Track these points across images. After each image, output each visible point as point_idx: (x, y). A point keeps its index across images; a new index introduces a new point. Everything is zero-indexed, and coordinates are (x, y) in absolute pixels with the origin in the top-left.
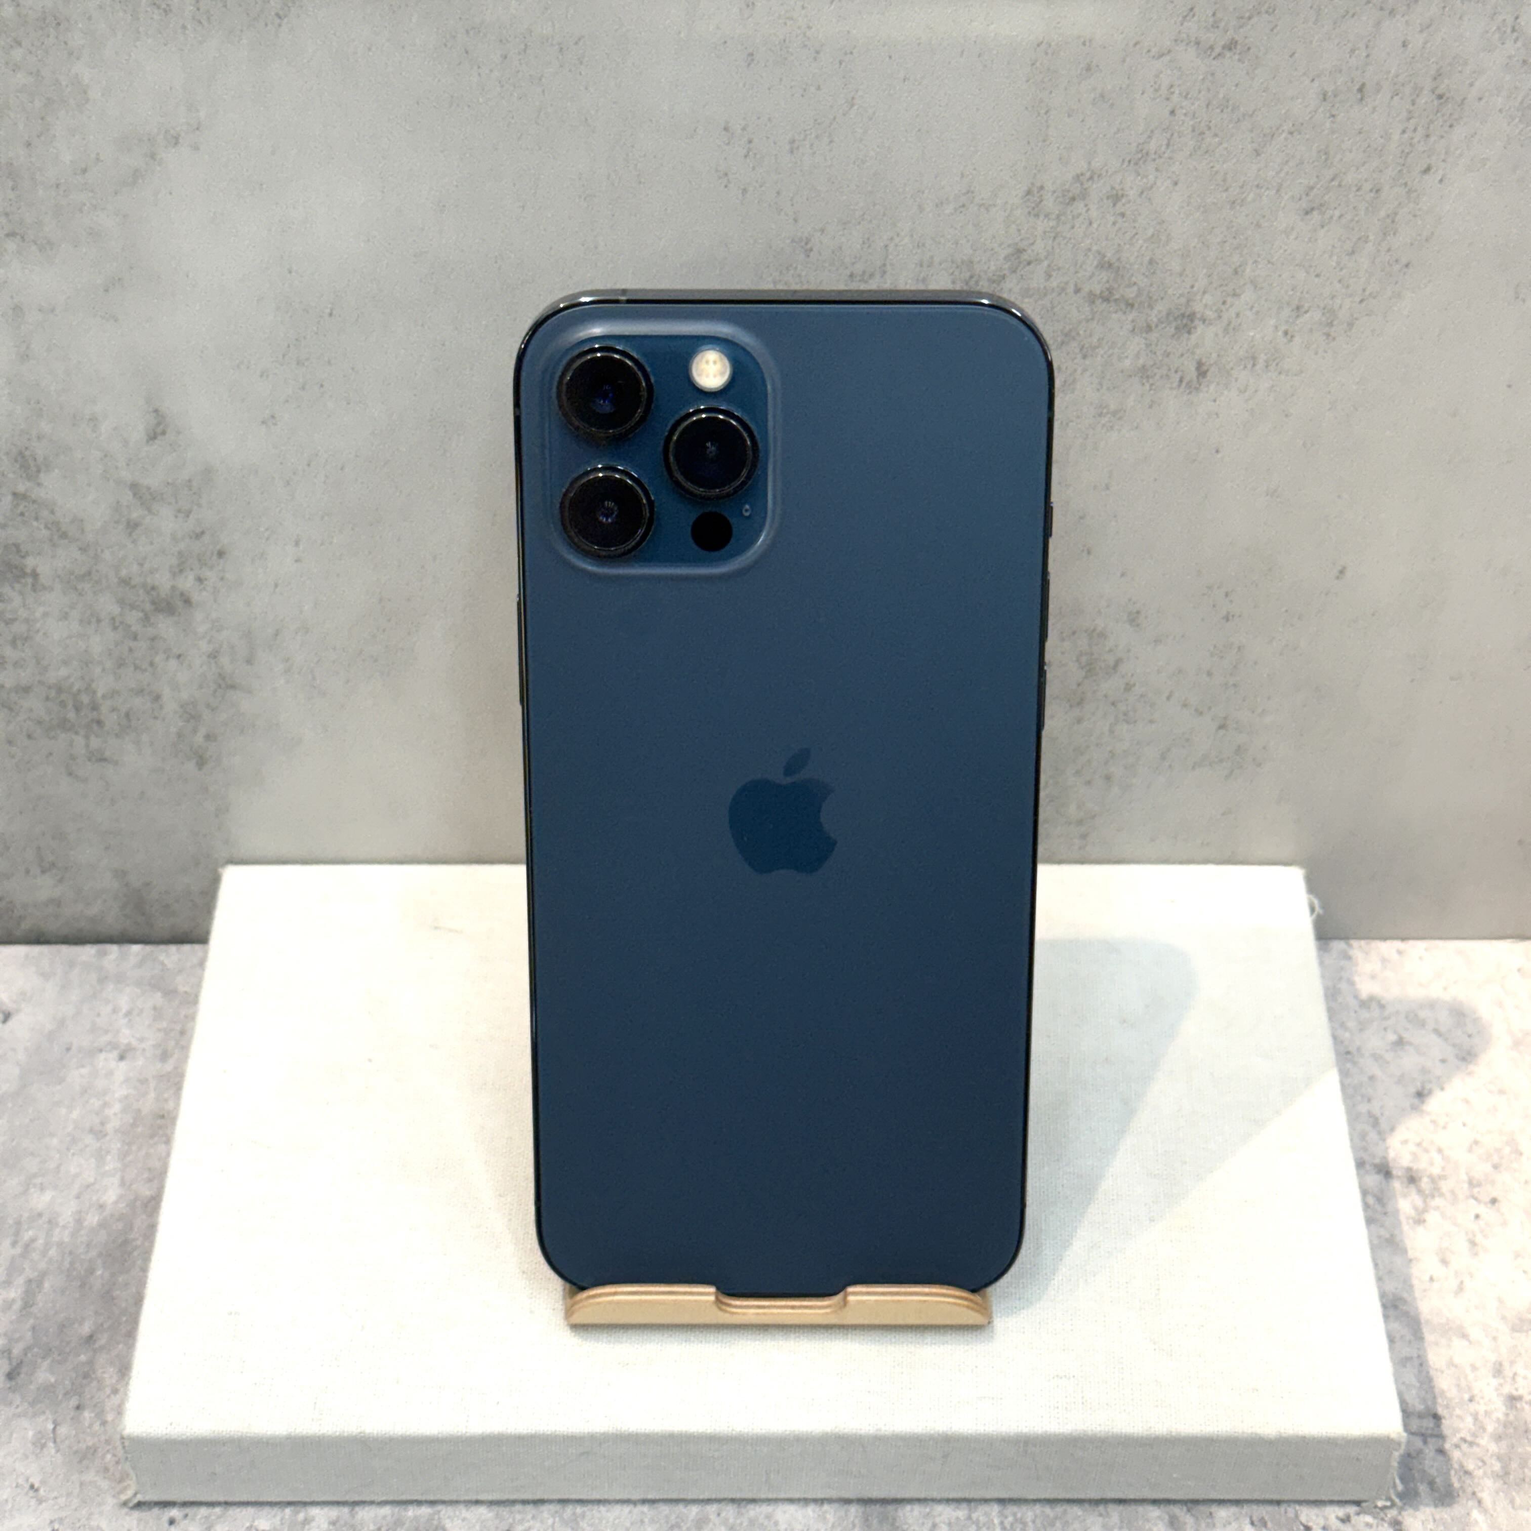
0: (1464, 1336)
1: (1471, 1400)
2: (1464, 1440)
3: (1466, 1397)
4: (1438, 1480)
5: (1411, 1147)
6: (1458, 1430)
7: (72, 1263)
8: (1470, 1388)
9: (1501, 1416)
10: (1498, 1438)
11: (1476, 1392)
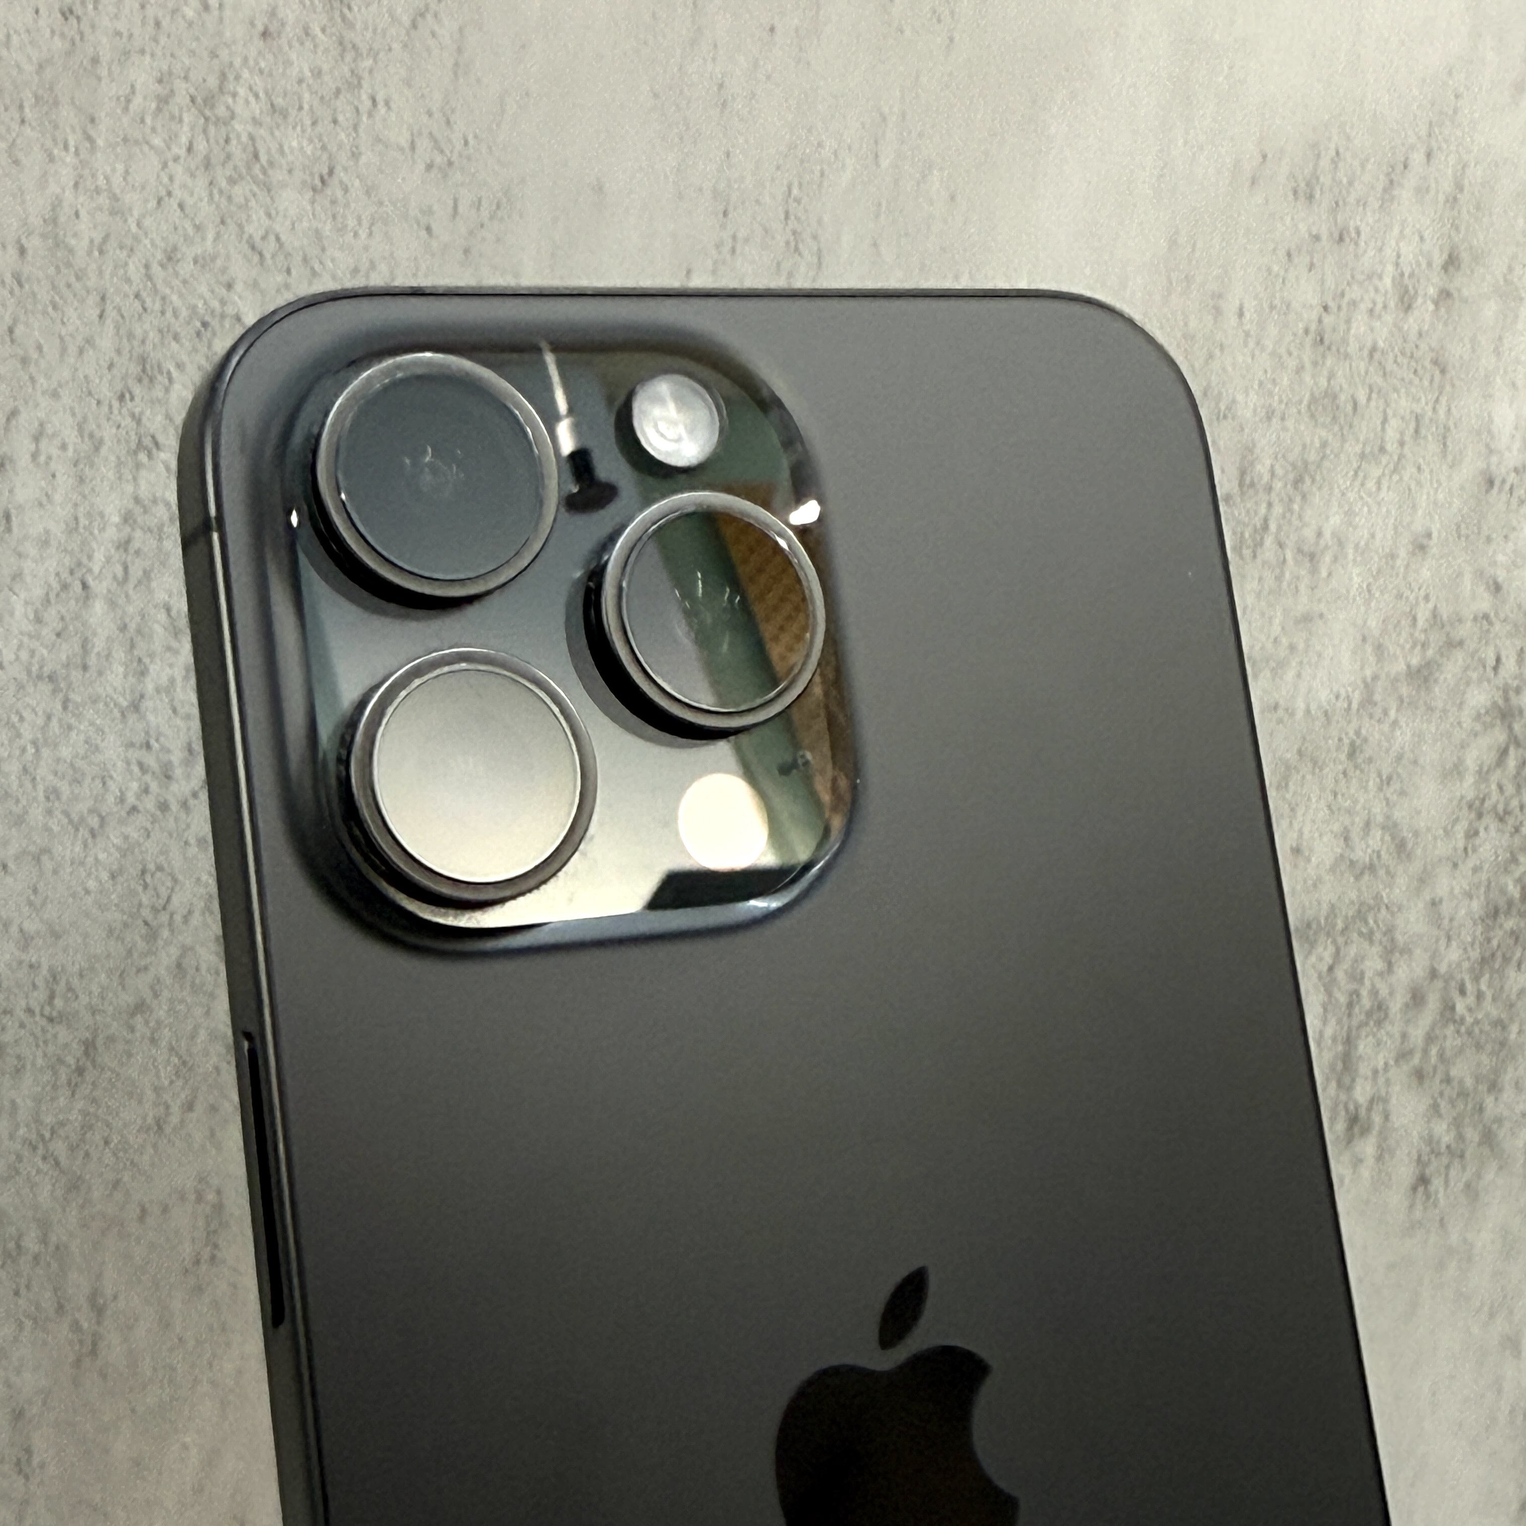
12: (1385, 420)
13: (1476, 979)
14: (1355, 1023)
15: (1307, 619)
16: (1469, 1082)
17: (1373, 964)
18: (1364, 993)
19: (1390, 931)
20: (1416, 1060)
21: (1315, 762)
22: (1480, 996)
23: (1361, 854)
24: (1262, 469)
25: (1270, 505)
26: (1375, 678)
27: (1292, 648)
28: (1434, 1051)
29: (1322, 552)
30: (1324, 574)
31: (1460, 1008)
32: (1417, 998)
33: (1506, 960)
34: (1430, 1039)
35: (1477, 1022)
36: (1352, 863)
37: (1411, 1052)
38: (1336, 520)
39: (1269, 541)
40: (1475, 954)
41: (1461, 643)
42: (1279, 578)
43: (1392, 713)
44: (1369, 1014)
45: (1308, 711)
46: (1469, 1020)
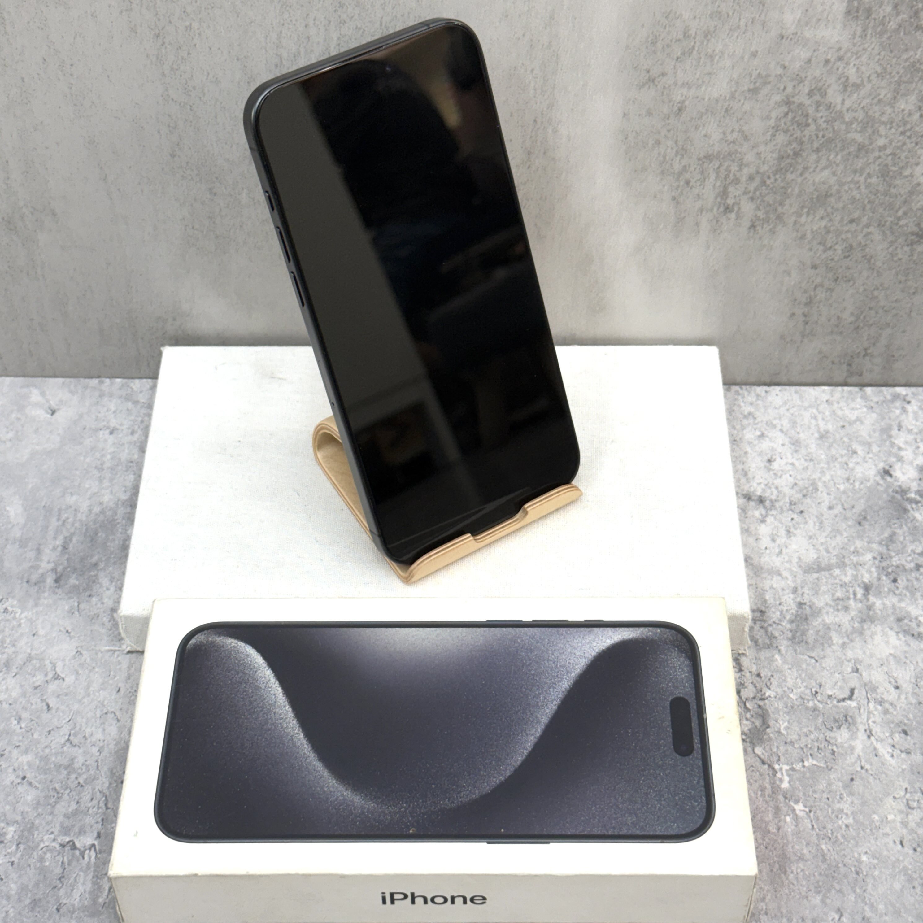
0: (780, 575)
1: (780, 604)
2: (774, 622)
3: (778, 603)
4: (760, 641)
5: (763, 486)
6: (772, 618)
7: (87, 529)
8: (780, 599)
9: (794, 611)
10: (791, 622)
11: (783, 600)
12: (740, 19)
13: (774, 175)
14: (727, 183)
15: (710, 74)
16: (771, 202)
17: (734, 168)
18: (731, 175)
19: (741, 159)
20: (751, 194)
21: (712, 113)
22: (776, 180)
23: (730, 138)
24: (692, 32)
25: (695, 43)
26: (736, 91)
27: (703, 82)
28: (758, 193)
29: (716, 56)
30: (716, 61)
31: (768, 182)
32: (751, 178)
33: (787, 171)
34: (756, 190)
35: (774, 187)
36: (726, 141)
37: (750, 192)
38: (720, 47)
39: (695, 52)
40: (774, 169)
41: (769, 83)
42: (699, 62)
43: (742, 101)
44: (733, 181)
45: (709, 99)
46: (771, 186)
